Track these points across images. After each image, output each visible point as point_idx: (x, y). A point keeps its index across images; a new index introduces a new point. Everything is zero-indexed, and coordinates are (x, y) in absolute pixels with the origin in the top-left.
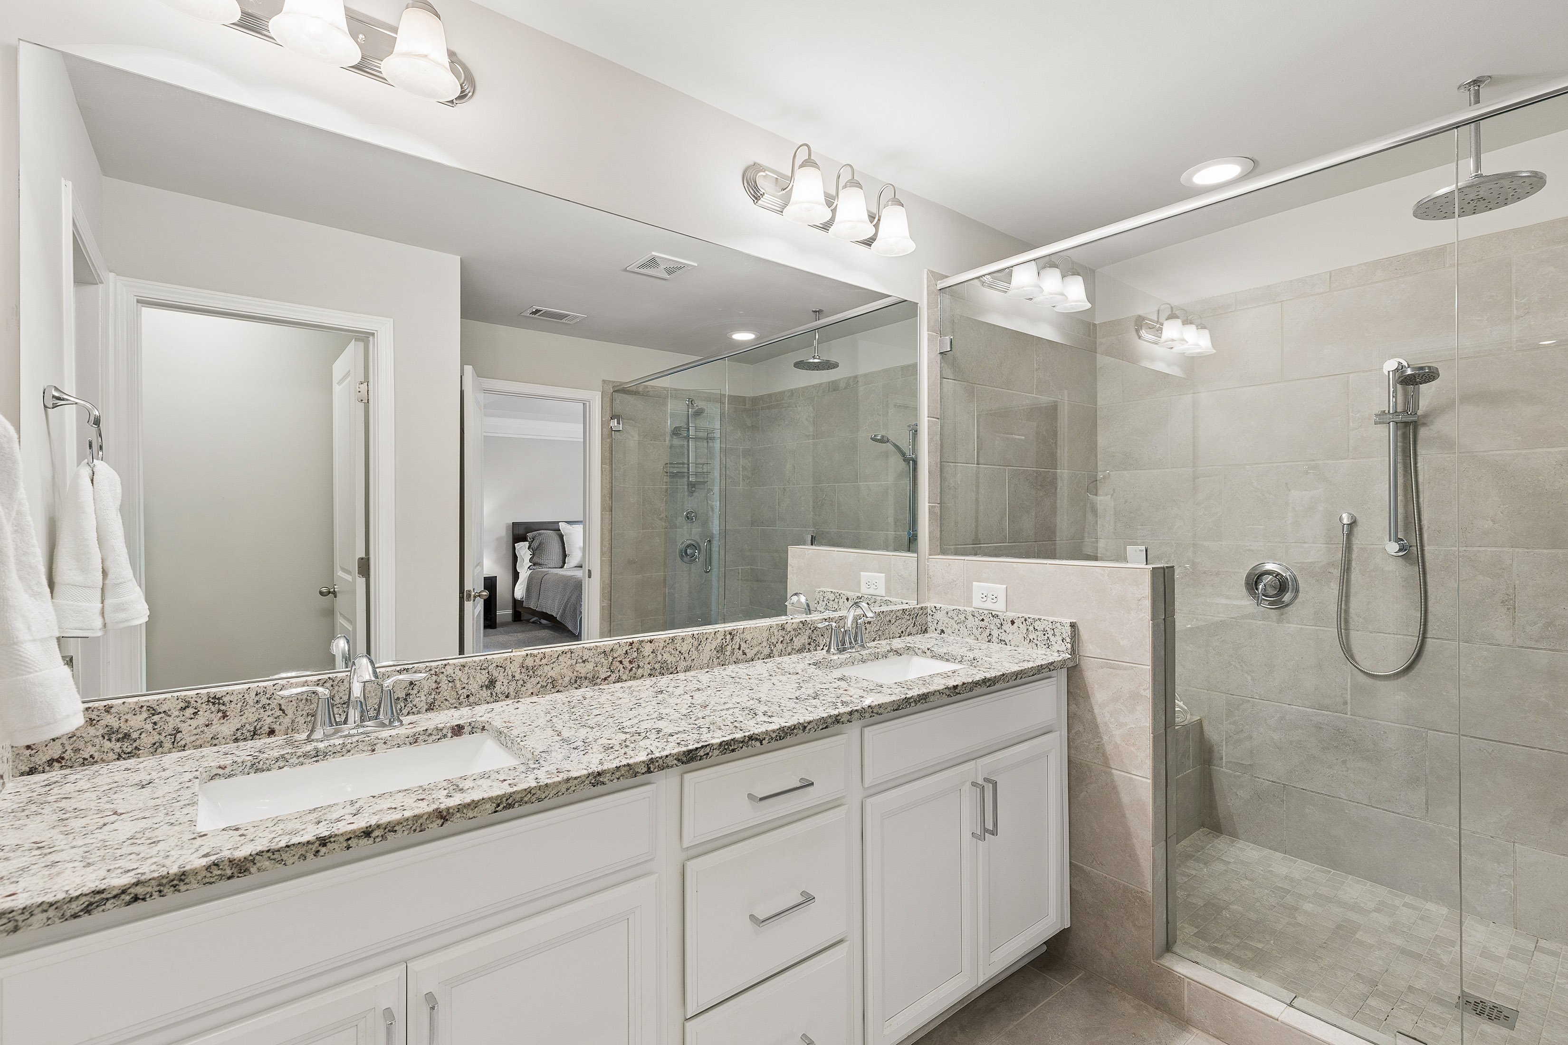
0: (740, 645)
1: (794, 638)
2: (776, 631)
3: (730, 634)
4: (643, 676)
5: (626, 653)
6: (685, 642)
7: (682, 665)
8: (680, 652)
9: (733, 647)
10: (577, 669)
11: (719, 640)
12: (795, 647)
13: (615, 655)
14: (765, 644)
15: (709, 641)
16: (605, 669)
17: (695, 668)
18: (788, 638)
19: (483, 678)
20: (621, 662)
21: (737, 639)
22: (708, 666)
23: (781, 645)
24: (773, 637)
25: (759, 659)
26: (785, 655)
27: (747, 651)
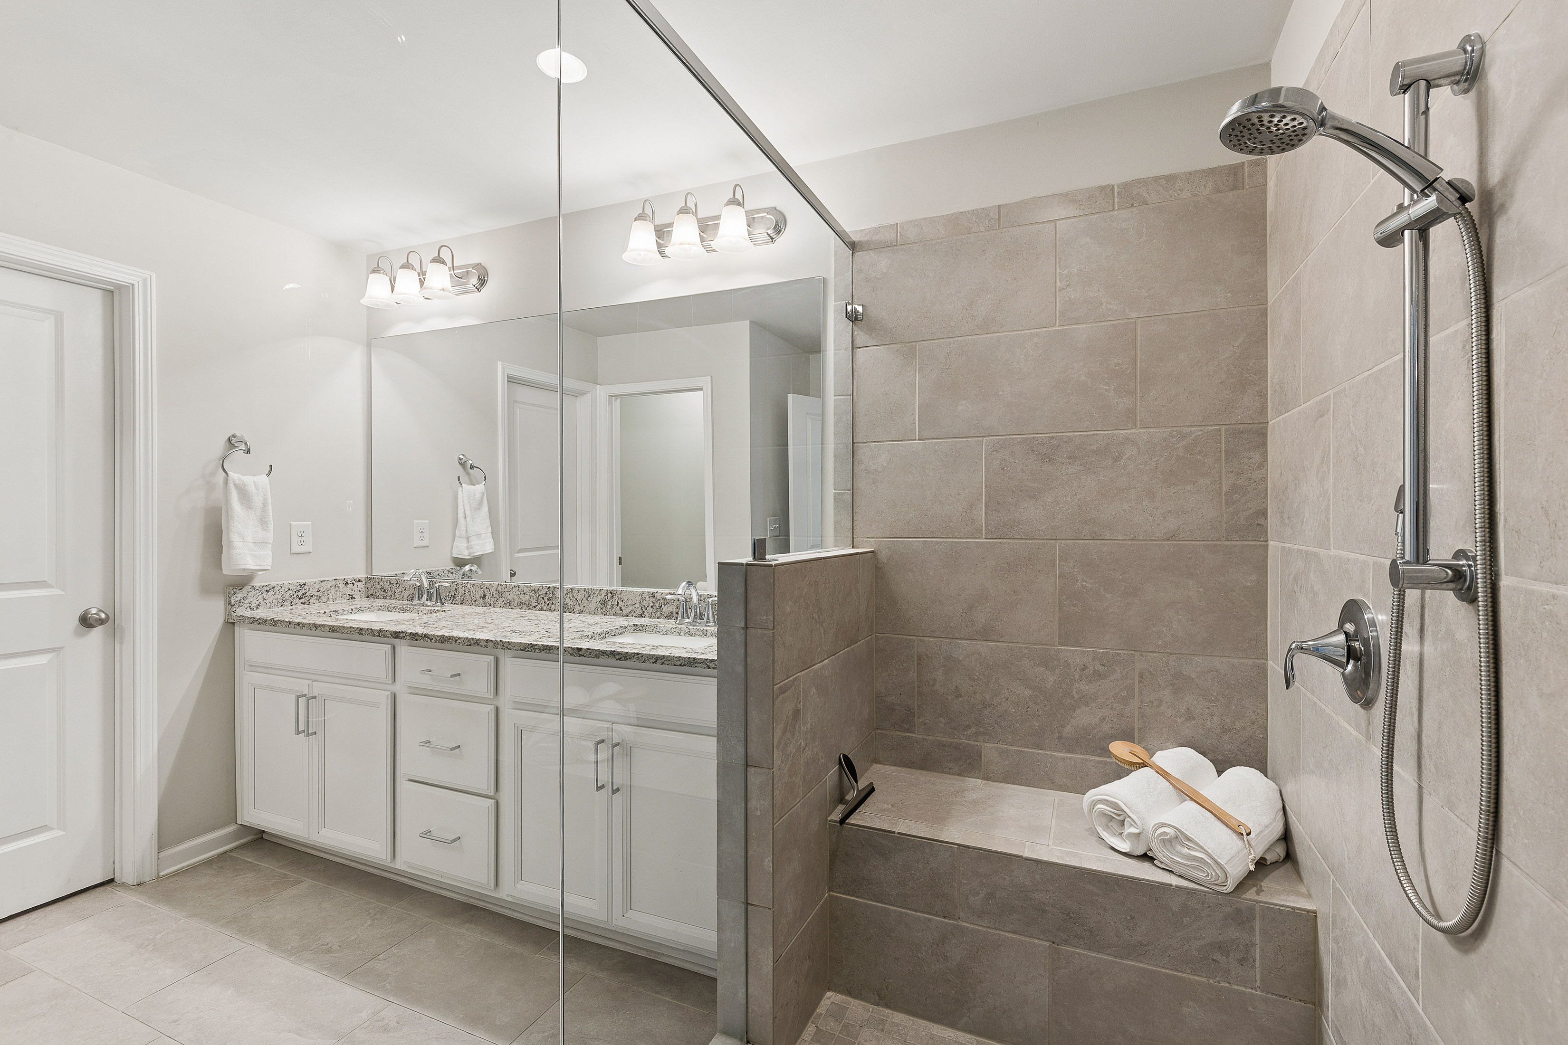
0: (618, 603)
1: (663, 606)
2: (647, 597)
3: (611, 593)
4: (555, 610)
5: (546, 593)
6: (580, 593)
7: (577, 608)
8: (576, 599)
9: (613, 603)
10: (521, 597)
11: (603, 596)
12: (663, 613)
13: (540, 594)
14: (637, 606)
15: (596, 595)
16: (534, 601)
17: (586, 612)
18: (657, 604)
19: (481, 593)
20: (543, 598)
21: (616, 598)
22: (594, 613)
23: (652, 609)
24: (644, 601)
25: (632, 616)
26: (655, 618)
27: (623, 608)
